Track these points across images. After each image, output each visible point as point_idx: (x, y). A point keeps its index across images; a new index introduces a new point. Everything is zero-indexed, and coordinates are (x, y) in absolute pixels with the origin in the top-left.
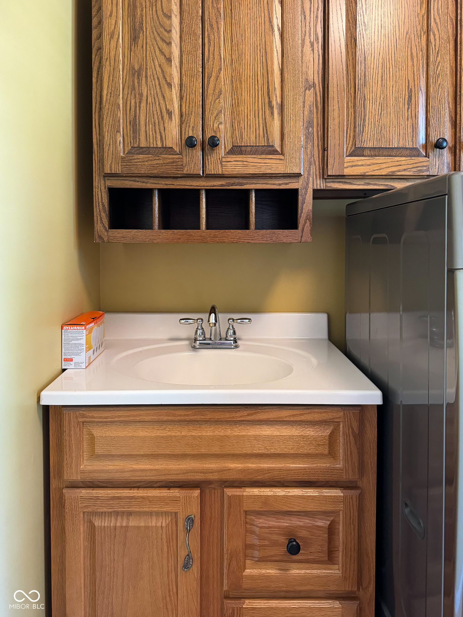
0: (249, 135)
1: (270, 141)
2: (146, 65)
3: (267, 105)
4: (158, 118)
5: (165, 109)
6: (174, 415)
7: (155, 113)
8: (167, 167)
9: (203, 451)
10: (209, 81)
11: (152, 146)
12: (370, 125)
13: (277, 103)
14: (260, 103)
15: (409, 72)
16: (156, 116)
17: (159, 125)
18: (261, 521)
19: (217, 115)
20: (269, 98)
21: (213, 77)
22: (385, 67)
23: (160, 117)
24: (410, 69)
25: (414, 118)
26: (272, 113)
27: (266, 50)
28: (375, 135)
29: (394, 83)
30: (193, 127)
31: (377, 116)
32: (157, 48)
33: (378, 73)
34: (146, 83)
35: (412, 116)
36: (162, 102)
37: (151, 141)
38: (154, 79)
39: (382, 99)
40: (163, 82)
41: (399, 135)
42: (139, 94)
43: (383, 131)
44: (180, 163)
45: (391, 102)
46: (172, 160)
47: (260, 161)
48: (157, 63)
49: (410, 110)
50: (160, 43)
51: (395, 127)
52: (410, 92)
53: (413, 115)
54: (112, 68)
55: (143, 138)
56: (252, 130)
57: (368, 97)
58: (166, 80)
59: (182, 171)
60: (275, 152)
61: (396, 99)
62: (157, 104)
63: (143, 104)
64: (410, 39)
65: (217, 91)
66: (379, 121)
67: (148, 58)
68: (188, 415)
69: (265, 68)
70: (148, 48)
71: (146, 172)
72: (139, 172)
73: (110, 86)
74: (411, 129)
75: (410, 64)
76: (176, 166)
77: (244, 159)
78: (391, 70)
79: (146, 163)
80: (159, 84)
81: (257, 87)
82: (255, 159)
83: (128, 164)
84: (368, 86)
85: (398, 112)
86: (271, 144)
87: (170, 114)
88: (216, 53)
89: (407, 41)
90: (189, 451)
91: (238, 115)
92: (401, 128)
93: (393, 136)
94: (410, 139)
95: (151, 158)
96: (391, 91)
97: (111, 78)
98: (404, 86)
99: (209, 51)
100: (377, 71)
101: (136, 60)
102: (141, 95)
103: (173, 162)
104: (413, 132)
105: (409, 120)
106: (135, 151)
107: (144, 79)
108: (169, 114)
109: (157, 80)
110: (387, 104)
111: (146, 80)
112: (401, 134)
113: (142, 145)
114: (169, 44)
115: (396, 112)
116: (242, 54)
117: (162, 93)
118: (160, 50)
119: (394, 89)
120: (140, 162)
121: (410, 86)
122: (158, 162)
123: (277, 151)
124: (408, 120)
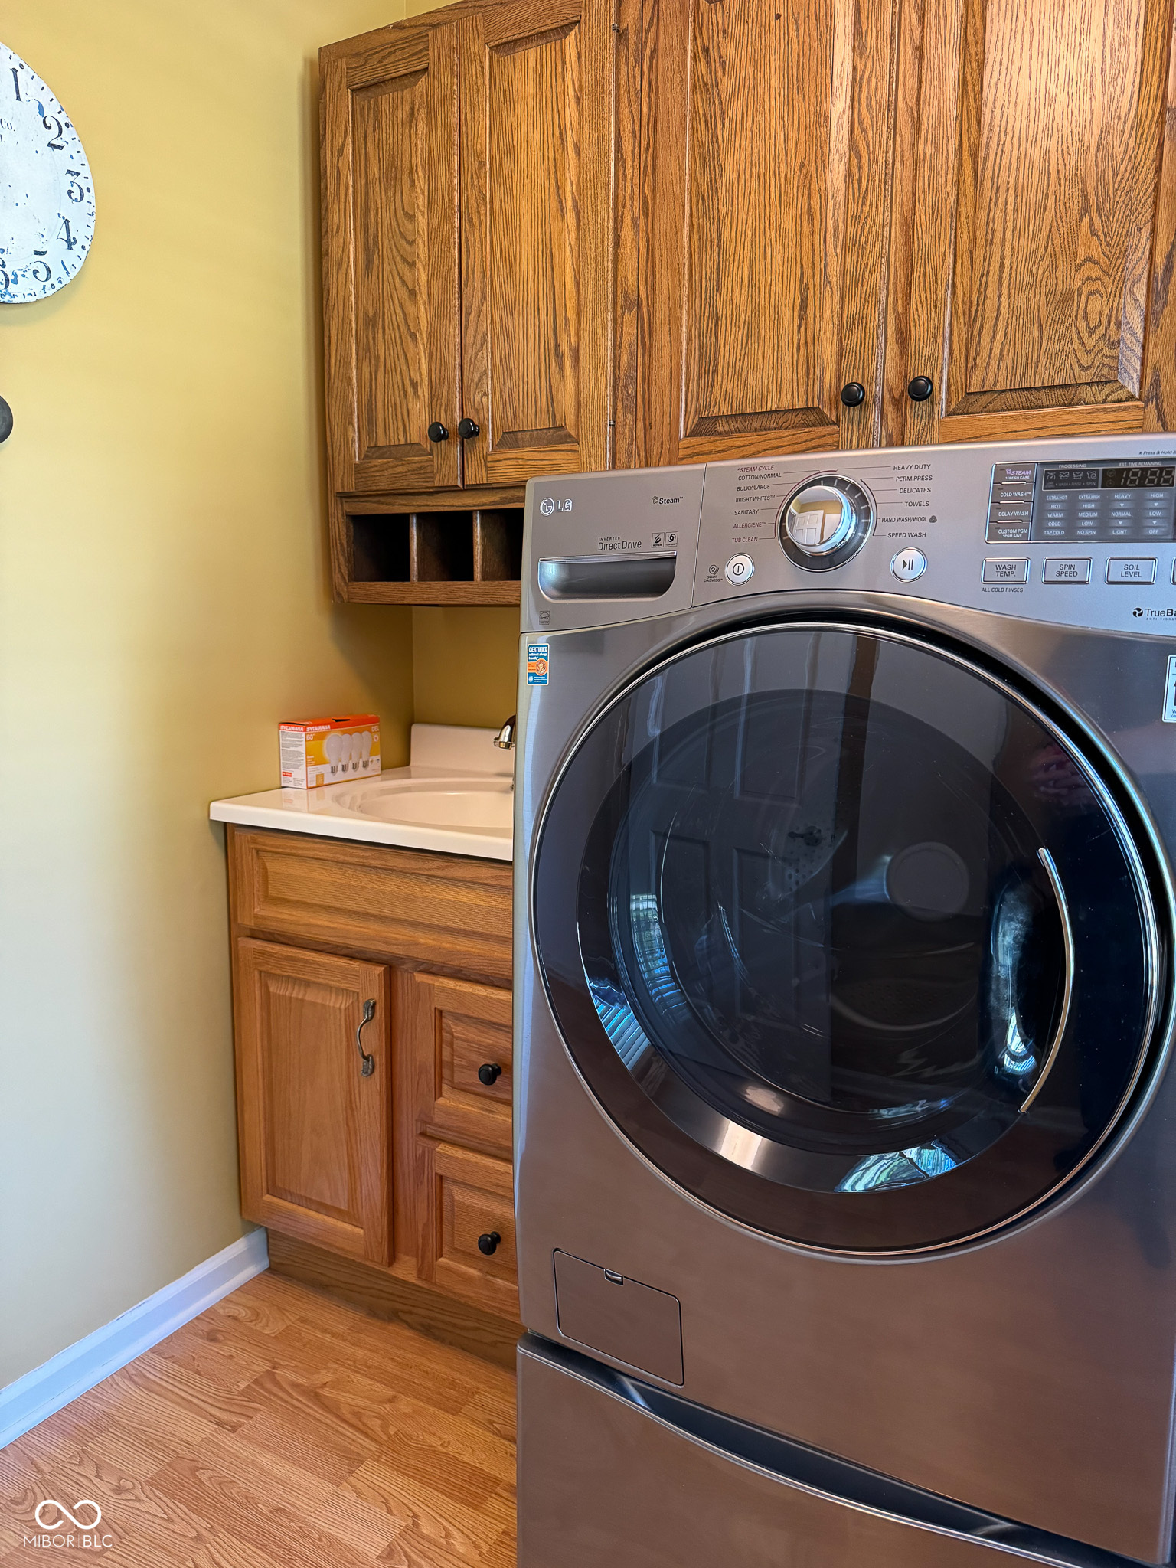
0: (525, 410)
1: (558, 418)
2: (383, 307)
3: (553, 352)
4: (399, 396)
5: (408, 378)
6: (352, 856)
7: (396, 386)
8: (413, 477)
9: (386, 912)
10: (467, 321)
11: (392, 444)
12: (726, 370)
13: (570, 346)
14: (542, 350)
15: (803, 248)
16: (397, 392)
17: (401, 407)
18: (459, 1029)
19: (479, 381)
20: (556, 339)
21: (473, 313)
22: (757, 246)
23: (402, 393)
24: (805, 241)
25: (810, 345)
26: (561, 367)
27: (551, 249)
28: (735, 389)
29: (773, 277)
30: (446, 405)
31: (739, 351)
32: (396, 275)
33: (743, 262)
34: (384, 338)
35: (806, 342)
36: (404, 367)
37: (392, 435)
38: (393, 328)
39: (749, 313)
40: (405, 331)
41: (781, 385)
42: (375, 357)
43: (750, 380)
44: (429, 469)
45: (768, 316)
46: (417, 465)
47: (542, 456)
48: (396, 302)
49: (803, 330)
50: (401, 265)
51: (773, 368)
52: (805, 289)
53: (809, 341)
54: (341, 319)
55: (380, 431)
56: (530, 402)
57: (724, 313)
58: (409, 329)
59: (433, 481)
60: (567, 439)
61: (777, 309)
62: (398, 372)
63: (381, 374)
64: (807, 177)
65: (479, 337)
66: (742, 359)
67: (385, 294)
68: (367, 858)
69: (550, 283)
70: (385, 278)
71: (386, 487)
72: (378, 488)
73: (339, 349)
74: (805, 369)
75: (806, 230)
76: (424, 473)
77: (519, 455)
78: (768, 250)
79: (386, 473)
80: (401, 337)
81: (537, 320)
82: (535, 453)
83: (364, 475)
84: (723, 290)
85: (780, 338)
86: (559, 424)
87: (414, 385)
88: (478, 269)
89: (801, 182)
90: (370, 909)
91: (510, 376)
92: (784, 369)
93: (768, 388)
94: (802, 390)
95: (391, 464)
96: (767, 295)
97: (340, 337)
98: (793, 280)
99: (467, 268)
100: (741, 258)
101: (370, 302)
102: (377, 358)
103: (420, 468)
104: (808, 374)
105: (802, 350)
106: (373, 454)
107: (380, 331)
108: (414, 388)
109: (397, 331)
110: (758, 324)
111: (384, 333)
112: (784, 382)
113: (380, 444)
114: (412, 265)
115: (776, 337)
116: (515, 263)
117: (404, 352)
118: (401, 278)
119: (773, 289)
120: (378, 471)
121: (805, 278)
122: (401, 469)
123: (570, 436)
124: (798, 349)
